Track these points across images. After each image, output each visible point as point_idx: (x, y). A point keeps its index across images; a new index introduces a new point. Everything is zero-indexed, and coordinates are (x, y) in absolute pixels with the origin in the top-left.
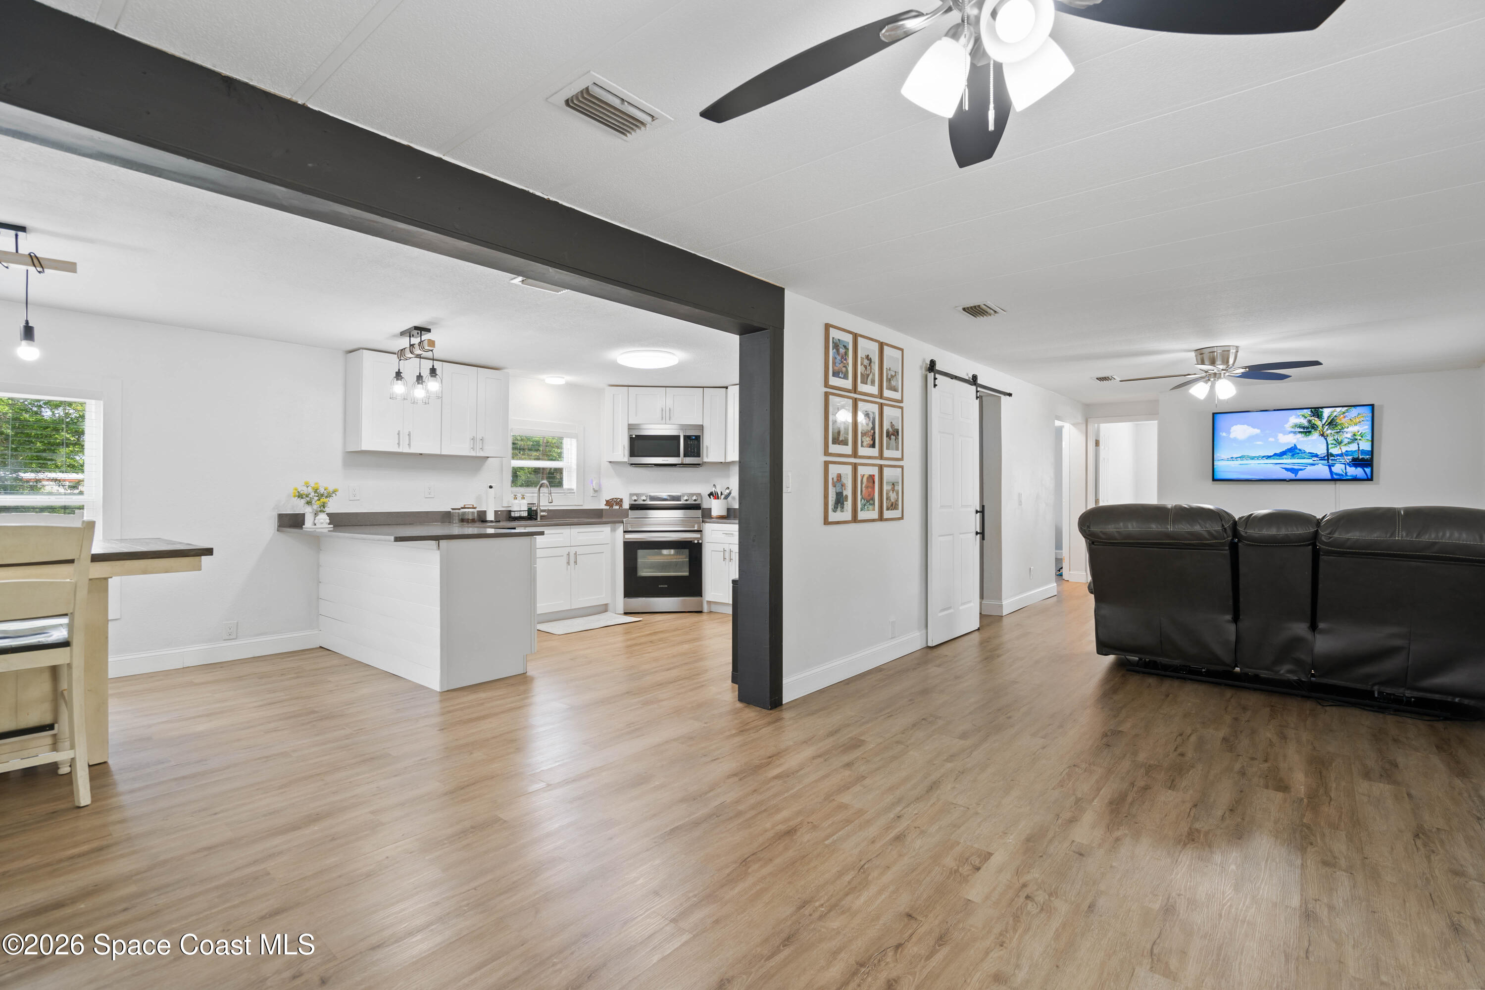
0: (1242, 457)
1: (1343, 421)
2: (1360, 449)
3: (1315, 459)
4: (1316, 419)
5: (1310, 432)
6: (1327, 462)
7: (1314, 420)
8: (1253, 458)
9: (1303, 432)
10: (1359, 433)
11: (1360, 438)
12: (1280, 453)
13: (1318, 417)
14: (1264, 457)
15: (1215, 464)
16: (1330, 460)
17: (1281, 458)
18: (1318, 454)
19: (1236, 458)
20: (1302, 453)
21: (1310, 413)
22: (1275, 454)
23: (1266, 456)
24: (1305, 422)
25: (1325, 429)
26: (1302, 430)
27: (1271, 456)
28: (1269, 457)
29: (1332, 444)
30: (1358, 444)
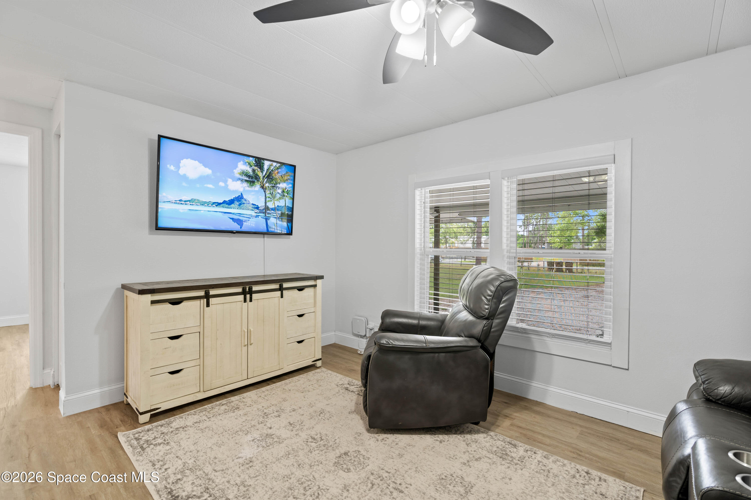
0: (192, 202)
1: (277, 177)
2: (287, 205)
3: (257, 211)
4: (259, 169)
5: (253, 182)
6: (264, 215)
7: (257, 170)
8: (203, 204)
9: (249, 181)
10: (287, 190)
11: (286, 194)
12: (229, 201)
13: (260, 168)
14: (214, 203)
15: (159, 206)
16: (267, 214)
17: (229, 206)
18: (259, 206)
19: (185, 201)
20: (247, 204)
21: (254, 162)
22: (225, 202)
23: (216, 203)
24: (249, 170)
25: (265, 182)
26: (248, 179)
27: (220, 204)
28: (219, 204)
29: (269, 198)
30: (285, 201)
